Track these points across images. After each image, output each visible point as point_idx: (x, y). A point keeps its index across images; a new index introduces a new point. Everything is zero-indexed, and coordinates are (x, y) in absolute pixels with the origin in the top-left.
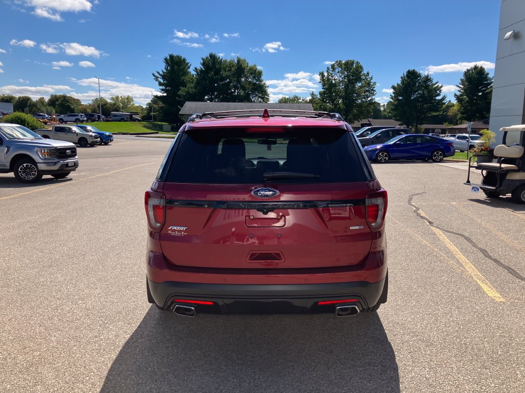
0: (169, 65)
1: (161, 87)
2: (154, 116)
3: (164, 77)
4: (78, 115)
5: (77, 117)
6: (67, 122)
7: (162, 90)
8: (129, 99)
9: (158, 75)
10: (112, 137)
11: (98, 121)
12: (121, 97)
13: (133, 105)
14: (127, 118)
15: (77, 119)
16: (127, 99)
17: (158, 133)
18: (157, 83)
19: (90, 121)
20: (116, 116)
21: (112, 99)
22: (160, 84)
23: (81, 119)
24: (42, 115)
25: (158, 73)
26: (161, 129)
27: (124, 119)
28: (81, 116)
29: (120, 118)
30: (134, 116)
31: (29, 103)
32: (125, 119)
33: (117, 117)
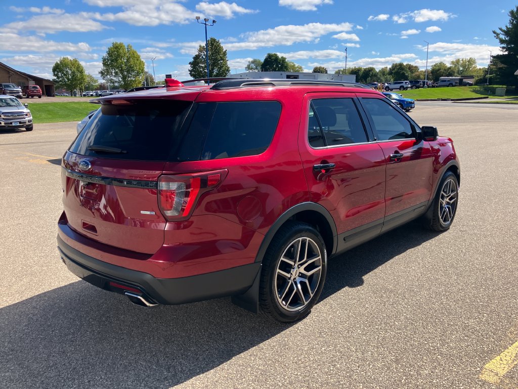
0: (515, 18)
1: (503, 45)
2: (490, 78)
3: (507, 33)
4: (403, 82)
5: (401, 84)
6: (393, 89)
7: (503, 48)
8: (471, 62)
9: (499, 31)
10: (413, 103)
11: (423, 87)
12: (462, 60)
13: (475, 67)
14: (456, 83)
15: (401, 87)
16: (469, 61)
17: (487, 98)
18: (498, 40)
19: (414, 87)
20: (444, 81)
21: (453, 63)
22: (502, 41)
23: (405, 86)
24: (375, 84)
25: (501, 29)
26: (493, 93)
27: (452, 84)
28: (406, 83)
29: (449, 83)
30: (464, 80)
31: (371, 73)
32: (454, 84)
33: (445, 83)
